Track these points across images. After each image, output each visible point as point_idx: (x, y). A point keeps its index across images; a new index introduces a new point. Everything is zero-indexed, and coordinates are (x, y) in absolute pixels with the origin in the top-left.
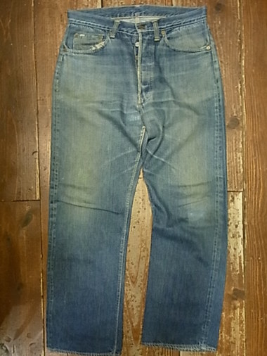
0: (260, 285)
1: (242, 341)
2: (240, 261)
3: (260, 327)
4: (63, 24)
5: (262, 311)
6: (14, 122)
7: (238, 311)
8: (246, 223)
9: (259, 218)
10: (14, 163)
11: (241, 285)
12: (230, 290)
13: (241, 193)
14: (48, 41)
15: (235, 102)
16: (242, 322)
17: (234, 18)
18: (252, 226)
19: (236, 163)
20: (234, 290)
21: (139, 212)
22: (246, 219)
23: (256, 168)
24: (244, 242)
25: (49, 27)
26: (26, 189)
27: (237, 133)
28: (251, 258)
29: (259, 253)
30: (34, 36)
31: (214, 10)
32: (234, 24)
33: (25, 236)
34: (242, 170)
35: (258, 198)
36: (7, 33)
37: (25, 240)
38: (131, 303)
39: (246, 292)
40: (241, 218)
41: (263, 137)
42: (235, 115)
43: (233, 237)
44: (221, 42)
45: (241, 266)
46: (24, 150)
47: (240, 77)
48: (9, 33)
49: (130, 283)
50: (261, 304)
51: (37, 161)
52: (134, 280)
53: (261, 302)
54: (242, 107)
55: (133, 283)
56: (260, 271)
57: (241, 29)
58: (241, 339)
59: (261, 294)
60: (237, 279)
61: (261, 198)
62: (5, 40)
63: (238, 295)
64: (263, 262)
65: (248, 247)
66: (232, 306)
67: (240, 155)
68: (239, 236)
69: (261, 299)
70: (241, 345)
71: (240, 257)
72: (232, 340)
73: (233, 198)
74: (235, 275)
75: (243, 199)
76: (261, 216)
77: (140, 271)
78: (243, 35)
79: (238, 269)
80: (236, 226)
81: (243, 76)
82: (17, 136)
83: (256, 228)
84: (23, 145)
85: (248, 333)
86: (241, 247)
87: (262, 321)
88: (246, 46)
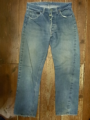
0: (88, 94)
1: (81, 111)
2: (82, 86)
3: (87, 107)
5: (88, 102)
6: (11, 38)
7: (80, 102)
8: (85, 74)
9: (89, 72)
10: (11, 51)
11: (82, 93)
13: (83, 64)
14: (23, 12)
15: (83, 35)
16: (81, 105)
17: (85, 7)
18: (86, 75)
19: (83, 54)
20: (80, 95)
21: (51, 69)
22: (85, 73)
23: (89, 56)
24: (84, 80)
25: (24, 7)
26: (14, 60)
27: (83, 45)
28: (86, 85)
29: (88, 84)
30: (19, 10)
31: (78, 4)
32: (84, 9)
33: (13, 75)
34: (84, 57)
35: (89, 66)
37: (13, 76)
38: (47, 98)
39: (83, 96)
40: (83, 72)
42: (83, 39)
43: (80, 78)
44: (80, 15)
45: (82, 88)
46: (14, 47)
47: (85, 27)
48: (10, 8)
49: (47, 92)
50: (88, 100)
51: (18, 51)
52: (48, 91)
54: (85, 37)
55: (48, 92)
56: (88, 89)
57: (86, 11)
59: (88, 97)
60: (81, 91)
62: (9, 10)
64: (89, 86)
66: (79, 100)
67: (84, 52)
68: (82, 78)
69: (88, 98)
70: (81, 112)
72: (78, 111)
73: (81, 66)
75: (84, 66)
77: (50, 88)
78: (87, 13)
79: (81, 88)
80: (82, 75)
81: (86, 27)
82: (12, 43)
84: (14, 45)
85: (83, 109)
86: (83, 81)
87: (88, 105)
88: (88, 17)
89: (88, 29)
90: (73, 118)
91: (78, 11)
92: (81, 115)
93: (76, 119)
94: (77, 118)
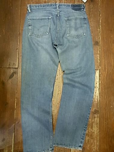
0: (105, 108)
2: (97, 98)
3: (105, 126)
4: (32, 2)
5: (106, 120)
6: (10, 37)
7: (96, 119)
8: (100, 82)
10: (9, 53)
11: (97, 108)
12: (93, 110)
13: (98, 70)
15: (97, 35)
16: (97, 124)
17: (98, 5)
18: (102, 84)
19: (97, 58)
20: (95, 110)
22: (100, 81)
23: (104, 61)
24: (99, 90)
26: (12, 63)
27: (98, 47)
28: (102, 97)
29: (105, 95)
30: (21, 5)
31: (90, 1)
32: (98, 7)
33: (10, 82)
34: (99, 61)
35: (105, 73)
36: (10, 3)
37: (10, 84)
39: (100, 111)
40: (98, 80)
41: (107, 49)
42: (97, 40)
43: (95, 88)
44: (93, 13)
45: (97, 100)
47: (99, 27)
50: (105, 117)
51: (18, 52)
53: (105, 115)
54: (100, 38)
56: (105, 102)
57: (100, 9)
58: (97, 131)
59: (105, 112)
60: (96, 105)
61: (106, 73)
62: (9, 6)
63: (96, 112)
64: (107, 99)
65: (101, 92)
66: (94, 117)
67: (98, 55)
68: (97, 88)
69: (105, 114)
70: (97, 133)
71: (97, 96)
72: (93, 131)
73: (95, 72)
74: (95, 103)
75: (99, 73)
76: (106, 80)
77: (57, 100)
78: (101, 11)
79: (97, 101)
80: (96, 83)
81: (101, 26)
82: (10, 42)
83: (104, 85)
84: (13, 46)
85: (100, 128)
86: (98, 92)
87: (105, 123)
88: (102, 15)
89: (102, 29)
90: (87, 142)
91: (91, 9)
92: (97, 138)
93: (90, 143)
94: (92, 141)
